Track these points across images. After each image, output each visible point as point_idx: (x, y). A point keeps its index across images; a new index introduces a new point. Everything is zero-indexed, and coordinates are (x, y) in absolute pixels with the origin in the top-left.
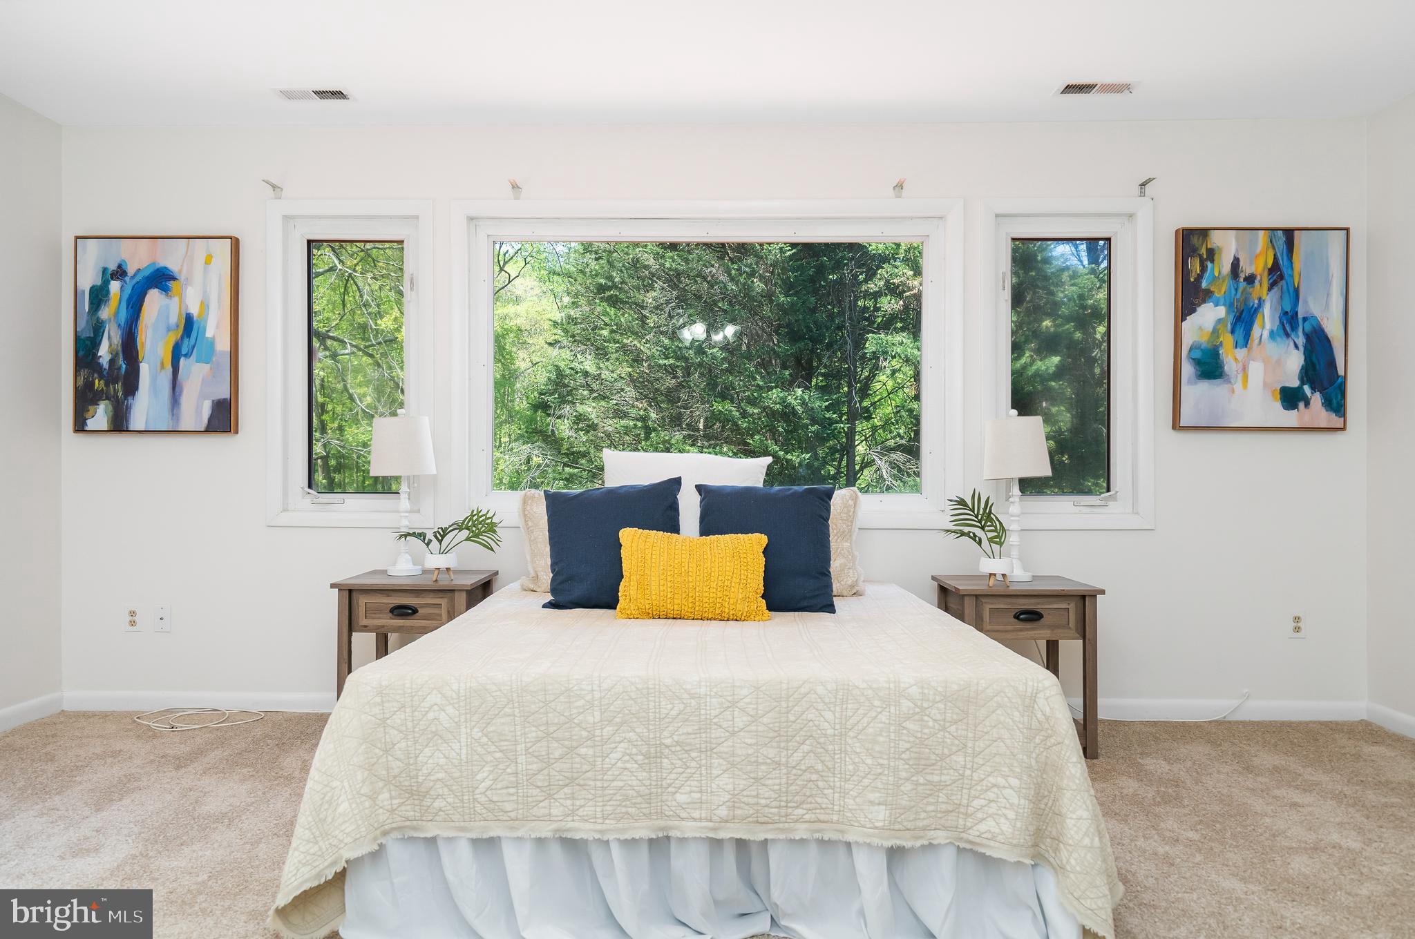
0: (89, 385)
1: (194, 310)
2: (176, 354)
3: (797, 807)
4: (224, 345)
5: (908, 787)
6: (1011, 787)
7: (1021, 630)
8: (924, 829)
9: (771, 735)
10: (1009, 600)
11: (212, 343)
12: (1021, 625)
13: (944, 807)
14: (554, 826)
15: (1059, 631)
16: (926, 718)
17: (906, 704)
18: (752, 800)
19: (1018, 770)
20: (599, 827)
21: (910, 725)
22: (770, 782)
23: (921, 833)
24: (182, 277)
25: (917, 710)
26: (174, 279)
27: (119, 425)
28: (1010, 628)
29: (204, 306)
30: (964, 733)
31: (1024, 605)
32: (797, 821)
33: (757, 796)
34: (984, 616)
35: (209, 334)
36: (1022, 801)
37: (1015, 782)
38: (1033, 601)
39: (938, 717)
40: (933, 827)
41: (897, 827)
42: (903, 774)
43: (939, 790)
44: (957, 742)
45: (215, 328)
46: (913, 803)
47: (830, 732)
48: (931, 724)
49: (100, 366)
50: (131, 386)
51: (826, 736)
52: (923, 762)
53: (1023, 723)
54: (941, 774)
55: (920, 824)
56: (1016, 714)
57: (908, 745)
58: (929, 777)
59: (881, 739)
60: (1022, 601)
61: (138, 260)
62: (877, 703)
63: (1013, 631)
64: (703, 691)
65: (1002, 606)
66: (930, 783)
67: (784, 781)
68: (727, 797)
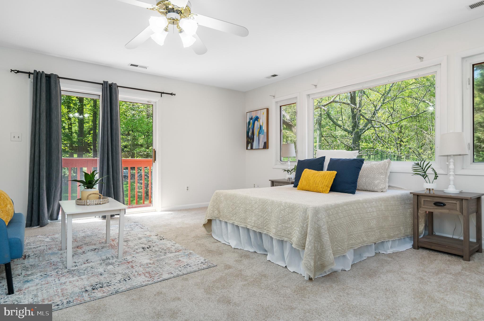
0: (248, 140)
1: (261, 124)
2: (259, 133)
3: (265, 227)
4: (265, 131)
5: (280, 226)
6: (297, 230)
7: (436, 209)
8: (283, 236)
9: (261, 210)
10: (431, 198)
11: (264, 130)
12: (436, 207)
13: (288, 232)
14: (233, 221)
15: (453, 211)
16: (285, 211)
17: (282, 207)
18: (257, 223)
19: (299, 226)
20: (238, 223)
21: (282, 212)
22: (260, 220)
23: (282, 237)
24: (260, 118)
25: (284, 209)
26: (259, 118)
27: (252, 148)
28: (432, 207)
29: (263, 123)
30: (292, 216)
31: (437, 200)
32: (265, 230)
33: (258, 222)
34: (422, 203)
35: (263, 129)
36: (299, 234)
37: (298, 229)
38: (441, 199)
39: (288, 211)
40: (285, 236)
41: (276, 234)
42: (279, 223)
43: (287, 228)
44: (291, 218)
45: (264, 128)
46: (280, 230)
47: (270, 211)
48: (286, 212)
49: (249, 136)
50: (253, 141)
51: (269, 212)
52: (284, 221)
53: (303, 216)
54: (288, 225)
55: (282, 235)
56: (301, 213)
57: (281, 217)
58: (285, 225)
59: (276, 214)
60: (437, 199)
61: (254, 115)
62: (277, 206)
63: (433, 209)
64: (252, 199)
65: (428, 200)
66: (285, 226)
67: (263, 220)
68: (254, 221)
